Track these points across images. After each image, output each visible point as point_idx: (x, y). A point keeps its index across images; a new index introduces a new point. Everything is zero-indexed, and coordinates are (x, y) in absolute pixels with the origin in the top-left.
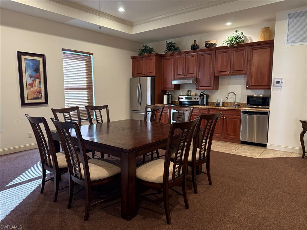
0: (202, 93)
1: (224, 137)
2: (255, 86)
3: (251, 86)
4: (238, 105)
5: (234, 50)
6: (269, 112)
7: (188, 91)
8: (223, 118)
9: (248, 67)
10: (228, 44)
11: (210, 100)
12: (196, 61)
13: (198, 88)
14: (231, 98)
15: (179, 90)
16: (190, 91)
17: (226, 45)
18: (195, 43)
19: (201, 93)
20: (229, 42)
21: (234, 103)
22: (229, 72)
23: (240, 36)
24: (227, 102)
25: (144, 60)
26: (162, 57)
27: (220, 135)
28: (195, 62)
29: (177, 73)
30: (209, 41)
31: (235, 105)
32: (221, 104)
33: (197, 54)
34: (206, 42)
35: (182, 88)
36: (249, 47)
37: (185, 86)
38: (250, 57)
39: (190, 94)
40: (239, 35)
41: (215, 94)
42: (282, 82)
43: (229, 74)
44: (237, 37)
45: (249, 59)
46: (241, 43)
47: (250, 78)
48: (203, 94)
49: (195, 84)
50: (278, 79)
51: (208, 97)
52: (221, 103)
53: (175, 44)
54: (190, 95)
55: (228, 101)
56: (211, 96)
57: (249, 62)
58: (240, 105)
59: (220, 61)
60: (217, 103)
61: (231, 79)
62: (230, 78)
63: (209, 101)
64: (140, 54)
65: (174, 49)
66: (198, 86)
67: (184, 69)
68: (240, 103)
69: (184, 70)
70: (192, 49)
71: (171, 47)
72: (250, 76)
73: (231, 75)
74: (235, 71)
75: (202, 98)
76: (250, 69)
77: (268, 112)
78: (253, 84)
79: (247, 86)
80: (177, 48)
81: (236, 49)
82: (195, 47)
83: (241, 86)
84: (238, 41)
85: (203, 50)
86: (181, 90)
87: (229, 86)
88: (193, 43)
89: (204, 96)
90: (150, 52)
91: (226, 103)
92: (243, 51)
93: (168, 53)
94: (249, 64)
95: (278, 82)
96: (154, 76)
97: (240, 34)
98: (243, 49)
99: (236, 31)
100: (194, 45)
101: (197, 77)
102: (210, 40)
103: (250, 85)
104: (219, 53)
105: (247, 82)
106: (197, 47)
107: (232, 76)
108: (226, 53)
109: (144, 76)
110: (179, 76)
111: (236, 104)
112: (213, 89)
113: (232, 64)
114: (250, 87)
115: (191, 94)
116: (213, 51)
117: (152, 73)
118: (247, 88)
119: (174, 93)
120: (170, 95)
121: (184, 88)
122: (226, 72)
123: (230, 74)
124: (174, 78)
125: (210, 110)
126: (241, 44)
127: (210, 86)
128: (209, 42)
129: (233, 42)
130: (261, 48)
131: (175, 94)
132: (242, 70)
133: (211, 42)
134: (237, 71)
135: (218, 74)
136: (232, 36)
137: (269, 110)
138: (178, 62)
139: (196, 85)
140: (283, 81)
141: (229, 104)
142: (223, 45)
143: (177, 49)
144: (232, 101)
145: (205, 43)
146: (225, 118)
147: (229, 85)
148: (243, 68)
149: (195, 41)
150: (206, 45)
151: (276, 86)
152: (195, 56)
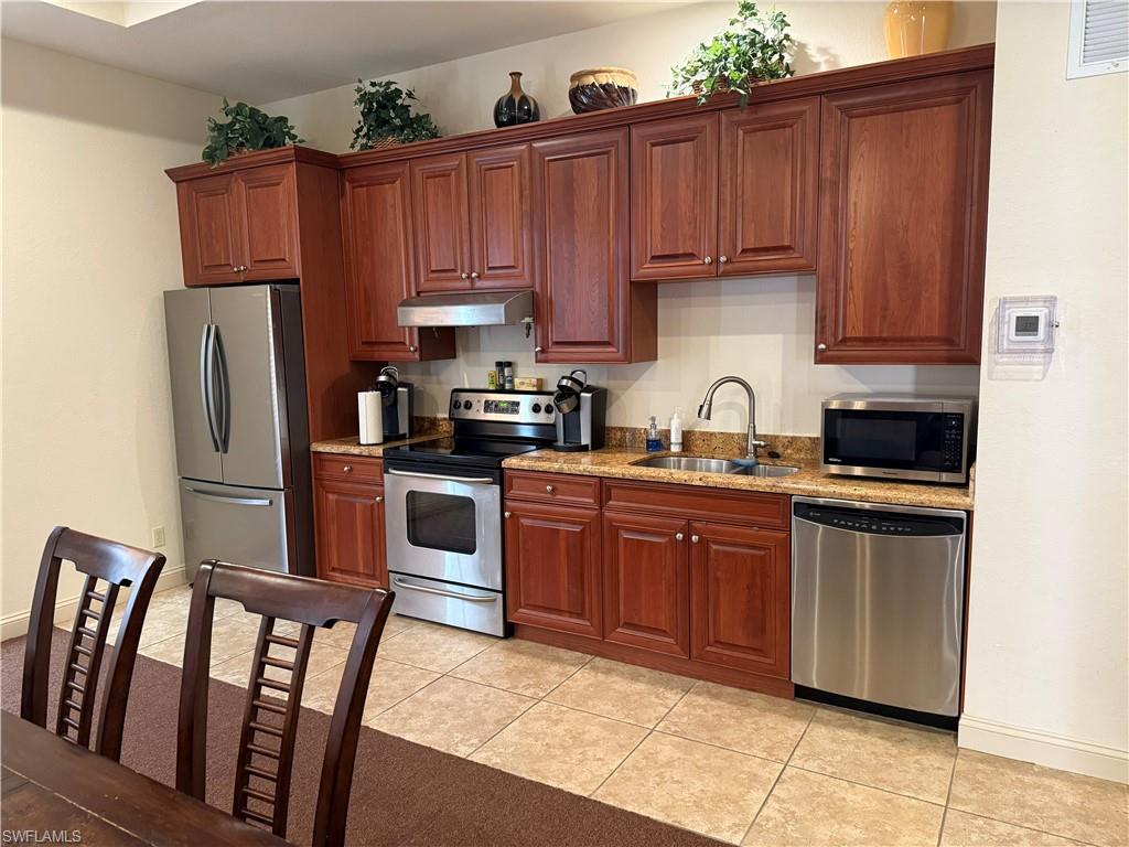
0: (570, 378)
1: (694, 653)
2: (866, 340)
3: (844, 340)
4: (771, 451)
5: (739, 124)
6: (970, 513)
7: (500, 365)
8: (687, 538)
9: (825, 225)
10: (697, 86)
11: (614, 419)
12: (527, 193)
13: (542, 351)
14: (730, 405)
15: (455, 357)
16: (509, 364)
17: (688, 92)
18: (516, 86)
19: (564, 382)
20: (703, 75)
21: (746, 437)
22: (708, 260)
23: (771, 35)
24: (703, 430)
25: (239, 186)
26: (342, 171)
27: (672, 641)
28: (521, 196)
29: (428, 262)
30: (593, 73)
31: (750, 448)
32: (673, 440)
33: (526, 155)
34: (573, 78)
35: (466, 350)
36: (824, 100)
37: (484, 336)
38: (836, 165)
39: (511, 382)
40: (761, 30)
41: (637, 383)
42: (1052, 325)
43: (713, 268)
44: (753, 43)
45: (827, 174)
46: (778, 76)
47: (837, 291)
48: (576, 388)
49: (528, 327)
50: (1026, 300)
51: (601, 398)
52: (675, 438)
53: (410, 95)
54: (508, 386)
55: (714, 426)
56: (618, 397)
57: (827, 200)
58: (779, 450)
59: (657, 191)
60: (653, 436)
61: (723, 298)
62: (719, 294)
63: (607, 425)
64: (210, 155)
65: (397, 122)
66: (545, 337)
67: (465, 238)
68: (777, 437)
69: (466, 249)
70: (499, 124)
71: (384, 110)
72: (837, 284)
73: (727, 274)
74: (744, 251)
75: (567, 410)
76: (836, 237)
77: (963, 515)
78: (856, 329)
79: (822, 346)
80: (419, 118)
81: (743, 116)
82: (516, 112)
83: (780, 337)
84: (756, 64)
85: (559, 128)
86: (461, 359)
87: (712, 338)
88: (503, 89)
89: (578, 397)
90: (270, 143)
91: (702, 433)
92: (788, 130)
93: (371, 147)
94: (826, 210)
95: (1027, 325)
96: (296, 281)
97: (768, 23)
98: (788, 116)
99: (747, 7)
100: (510, 99)
101: (538, 289)
102: (597, 69)
103: (840, 338)
104: (653, 145)
105: (821, 319)
106: (529, 110)
107: (726, 284)
108: (690, 143)
109: (242, 278)
110: (438, 280)
111: (756, 446)
112: (628, 358)
113: (727, 212)
114: (834, 347)
115: (517, 381)
116: (618, 135)
117: (284, 260)
118: (821, 358)
119: (430, 374)
120: (403, 384)
121: (478, 349)
122: (691, 256)
123: (718, 273)
124: (414, 294)
125: (609, 489)
126: (773, 81)
127: (608, 344)
128: (590, 80)
129: (726, 74)
130: (899, 107)
131: (434, 378)
132: (786, 243)
133: (603, 79)
134: (756, 251)
135: (646, 270)
136: (722, 35)
137: (968, 500)
138: (431, 198)
139: (532, 331)
140: (1061, 316)
141: (716, 442)
142: (674, 95)
143: (417, 125)
144: (736, 426)
145: (568, 85)
146: (700, 541)
147: (717, 333)
148: (793, 237)
149: (516, 75)
150: (574, 96)
151: (1011, 352)
152: (521, 165)
